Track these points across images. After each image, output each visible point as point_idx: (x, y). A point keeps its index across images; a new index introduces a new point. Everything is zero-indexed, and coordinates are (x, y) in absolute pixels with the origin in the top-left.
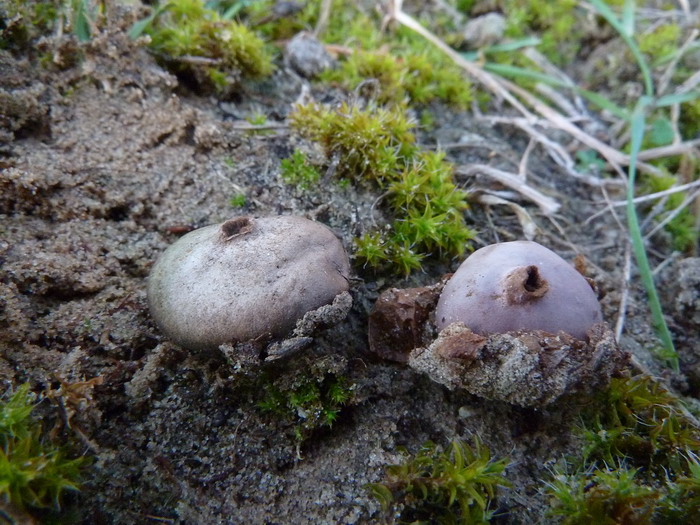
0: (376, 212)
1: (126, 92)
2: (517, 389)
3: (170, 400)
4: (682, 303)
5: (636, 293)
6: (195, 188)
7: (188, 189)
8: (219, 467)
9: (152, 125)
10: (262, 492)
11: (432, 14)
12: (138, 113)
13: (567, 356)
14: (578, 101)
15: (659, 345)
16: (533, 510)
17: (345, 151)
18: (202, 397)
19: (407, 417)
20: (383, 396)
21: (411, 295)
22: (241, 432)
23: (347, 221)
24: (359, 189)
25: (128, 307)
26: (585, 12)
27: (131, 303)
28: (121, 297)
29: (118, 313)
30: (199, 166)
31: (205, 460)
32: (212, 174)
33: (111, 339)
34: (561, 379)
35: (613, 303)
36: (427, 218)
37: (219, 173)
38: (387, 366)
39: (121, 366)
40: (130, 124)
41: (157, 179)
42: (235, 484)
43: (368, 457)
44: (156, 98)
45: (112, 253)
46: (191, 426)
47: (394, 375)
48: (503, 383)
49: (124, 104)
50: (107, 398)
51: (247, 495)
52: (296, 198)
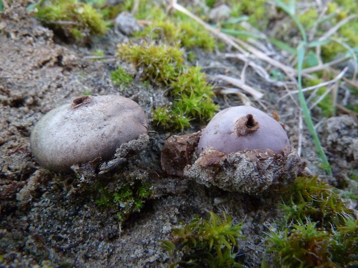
0: (165, 98)
1: (24, 39)
2: (246, 182)
3: (43, 202)
4: (330, 141)
5: (306, 136)
6: (63, 89)
7: (59, 90)
8: (73, 240)
9: (38, 56)
10: (100, 253)
11: (193, 6)
12: (30, 50)
13: (272, 163)
14: (270, 46)
15: (320, 162)
16: (259, 252)
17: (146, 66)
18: (62, 199)
19: (184, 205)
20: (170, 194)
21: (184, 138)
22: (86, 218)
23: (148, 103)
24: (155, 87)
25: (20, 151)
26: (270, 5)
27: (22, 149)
28: (17, 146)
29: (14, 154)
30: (65, 77)
31: (65, 236)
32: (73, 81)
33: (9, 169)
34: (270, 175)
35: (294, 141)
36: (192, 99)
37: (77, 81)
38: (172, 179)
39: (15, 184)
40: (26, 56)
41: (41, 84)
42: (83, 249)
43: (162, 228)
44: (41, 42)
45: (13, 123)
46: (56, 216)
47: (177, 183)
48: (237, 180)
49: (22, 46)
50: (6, 203)
51: (90, 255)
52: (120, 92)
